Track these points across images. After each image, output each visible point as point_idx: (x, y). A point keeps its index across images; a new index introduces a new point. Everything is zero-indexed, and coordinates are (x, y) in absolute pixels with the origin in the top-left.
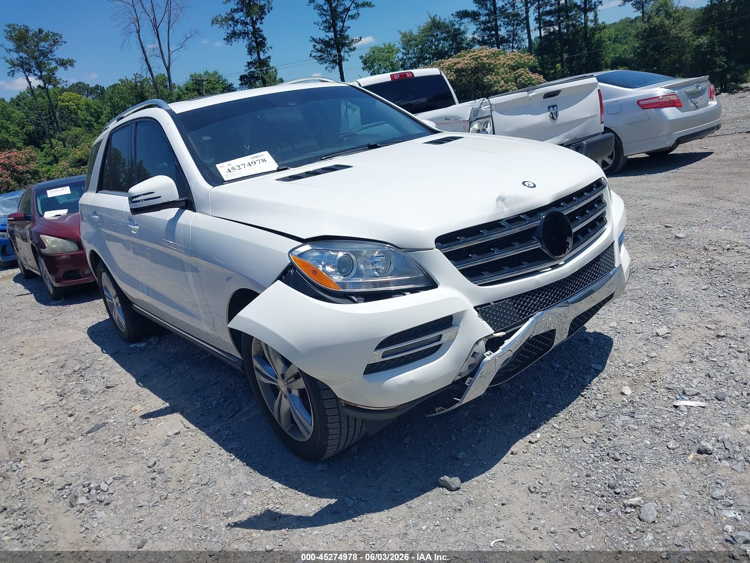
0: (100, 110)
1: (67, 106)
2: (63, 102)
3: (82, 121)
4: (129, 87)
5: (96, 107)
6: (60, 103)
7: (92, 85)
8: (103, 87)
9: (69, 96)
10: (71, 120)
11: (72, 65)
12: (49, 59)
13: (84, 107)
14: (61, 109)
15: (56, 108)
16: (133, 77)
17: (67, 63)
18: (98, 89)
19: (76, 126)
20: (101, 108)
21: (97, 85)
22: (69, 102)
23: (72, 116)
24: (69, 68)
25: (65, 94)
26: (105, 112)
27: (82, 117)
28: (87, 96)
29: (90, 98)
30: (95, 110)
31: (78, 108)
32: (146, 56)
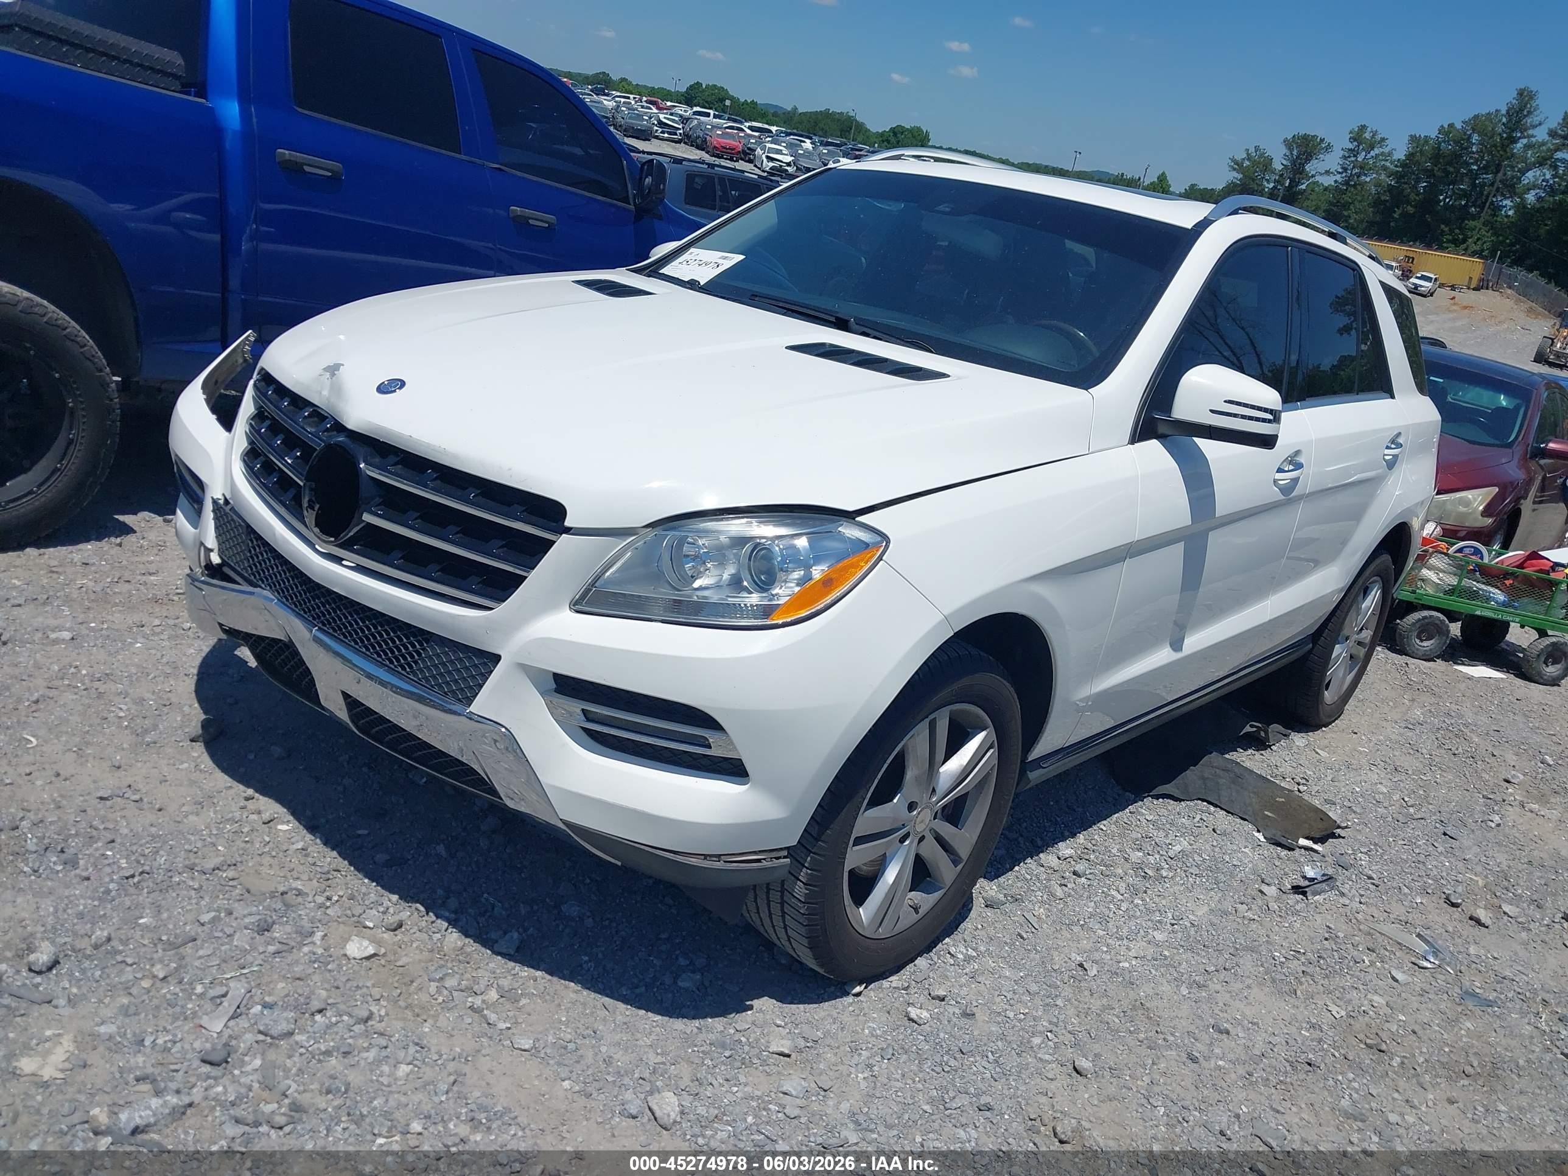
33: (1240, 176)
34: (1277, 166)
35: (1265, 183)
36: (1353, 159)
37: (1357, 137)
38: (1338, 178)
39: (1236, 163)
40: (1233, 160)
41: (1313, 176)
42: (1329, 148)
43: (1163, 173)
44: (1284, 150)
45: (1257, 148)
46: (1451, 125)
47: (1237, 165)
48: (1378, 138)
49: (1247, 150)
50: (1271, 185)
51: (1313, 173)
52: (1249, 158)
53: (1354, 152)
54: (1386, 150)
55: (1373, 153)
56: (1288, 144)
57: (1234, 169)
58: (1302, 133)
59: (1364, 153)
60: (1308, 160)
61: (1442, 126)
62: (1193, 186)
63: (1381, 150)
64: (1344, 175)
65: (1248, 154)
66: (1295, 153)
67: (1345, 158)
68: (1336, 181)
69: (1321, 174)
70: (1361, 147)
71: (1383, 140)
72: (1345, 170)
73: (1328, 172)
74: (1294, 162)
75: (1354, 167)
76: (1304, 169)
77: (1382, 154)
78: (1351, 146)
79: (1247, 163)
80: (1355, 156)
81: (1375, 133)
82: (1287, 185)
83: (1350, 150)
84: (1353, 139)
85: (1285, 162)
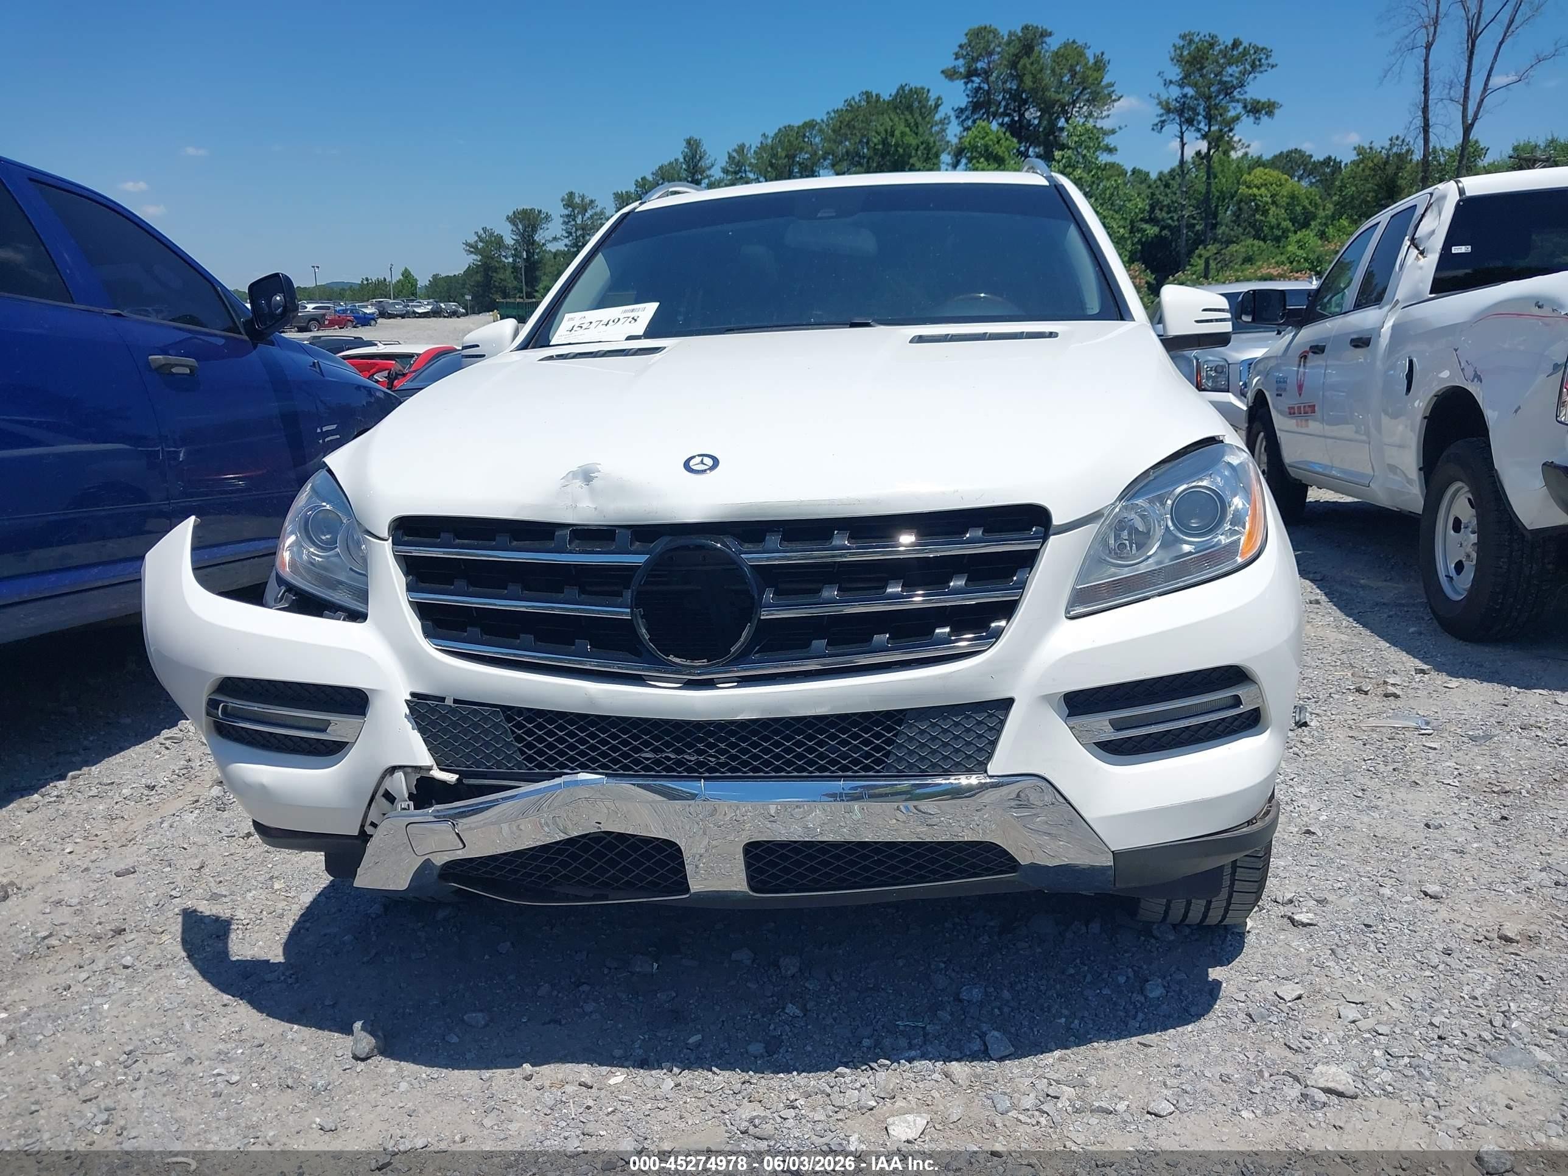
0: (1313, 209)
1: (1255, 195)
2: (1249, 187)
3: (1272, 228)
4: (1371, 165)
5: (1306, 203)
6: (1243, 189)
7: (1319, 156)
8: (1340, 162)
9: (1264, 177)
10: (1253, 225)
11: (1270, 114)
12: (1233, 100)
13: (1283, 201)
14: (1241, 201)
15: (1232, 197)
16: (1387, 145)
17: (1263, 108)
18: (1328, 166)
19: (1257, 237)
20: (1316, 206)
21: (1329, 158)
22: (1259, 189)
23: (1257, 216)
24: (1265, 119)
25: (1258, 171)
26: (1321, 213)
27: (1274, 221)
28: (1300, 178)
29: (1304, 183)
30: (1304, 208)
31: (1274, 203)
32: (1426, 101)
33: (479, 258)
34: (509, 240)
35: (504, 259)
36: (573, 223)
37: (568, 201)
38: (566, 241)
39: (472, 247)
40: (467, 244)
41: (544, 245)
42: (548, 218)
43: (406, 269)
44: (509, 227)
45: (485, 230)
46: (643, 179)
47: (472, 248)
48: (587, 200)
49: (476, 233)
50: (511, 260)
51: (543, 241)
52: (481, 239)
53: (571, 217)
54: (598, 210)
55: (588, 215)
56: (512, 220)
57: (472, 252)
58: (520, 208)
59: (580, 216)
60: (534, 229)
61: (637, 181)
62: (435, 277)
63: (593, 211)
64: (571, 238)
65: (479, 237)
66: (520, 227)
67: (565, 223)
68: (566, 245)
69: (550, 241)
70: (576, 212)
71: (592, 201)
72: (570, 234)
73: (555, 239)
74: (523, 235)
75: (576, 230)
76: (534, 241)
77: (596, 214)
78: (566, 212)
79: (480, 245)
80: (574, 220)
81: (583, 198)
82: (525, 256)
83: (568, 216)
84: (566, 206)
85: (514, 237)
